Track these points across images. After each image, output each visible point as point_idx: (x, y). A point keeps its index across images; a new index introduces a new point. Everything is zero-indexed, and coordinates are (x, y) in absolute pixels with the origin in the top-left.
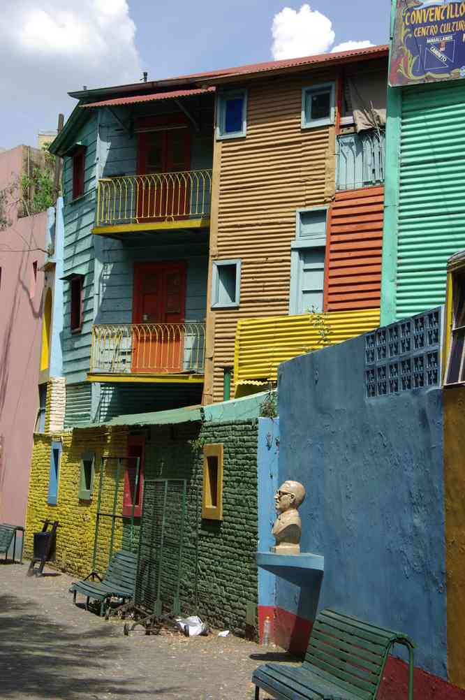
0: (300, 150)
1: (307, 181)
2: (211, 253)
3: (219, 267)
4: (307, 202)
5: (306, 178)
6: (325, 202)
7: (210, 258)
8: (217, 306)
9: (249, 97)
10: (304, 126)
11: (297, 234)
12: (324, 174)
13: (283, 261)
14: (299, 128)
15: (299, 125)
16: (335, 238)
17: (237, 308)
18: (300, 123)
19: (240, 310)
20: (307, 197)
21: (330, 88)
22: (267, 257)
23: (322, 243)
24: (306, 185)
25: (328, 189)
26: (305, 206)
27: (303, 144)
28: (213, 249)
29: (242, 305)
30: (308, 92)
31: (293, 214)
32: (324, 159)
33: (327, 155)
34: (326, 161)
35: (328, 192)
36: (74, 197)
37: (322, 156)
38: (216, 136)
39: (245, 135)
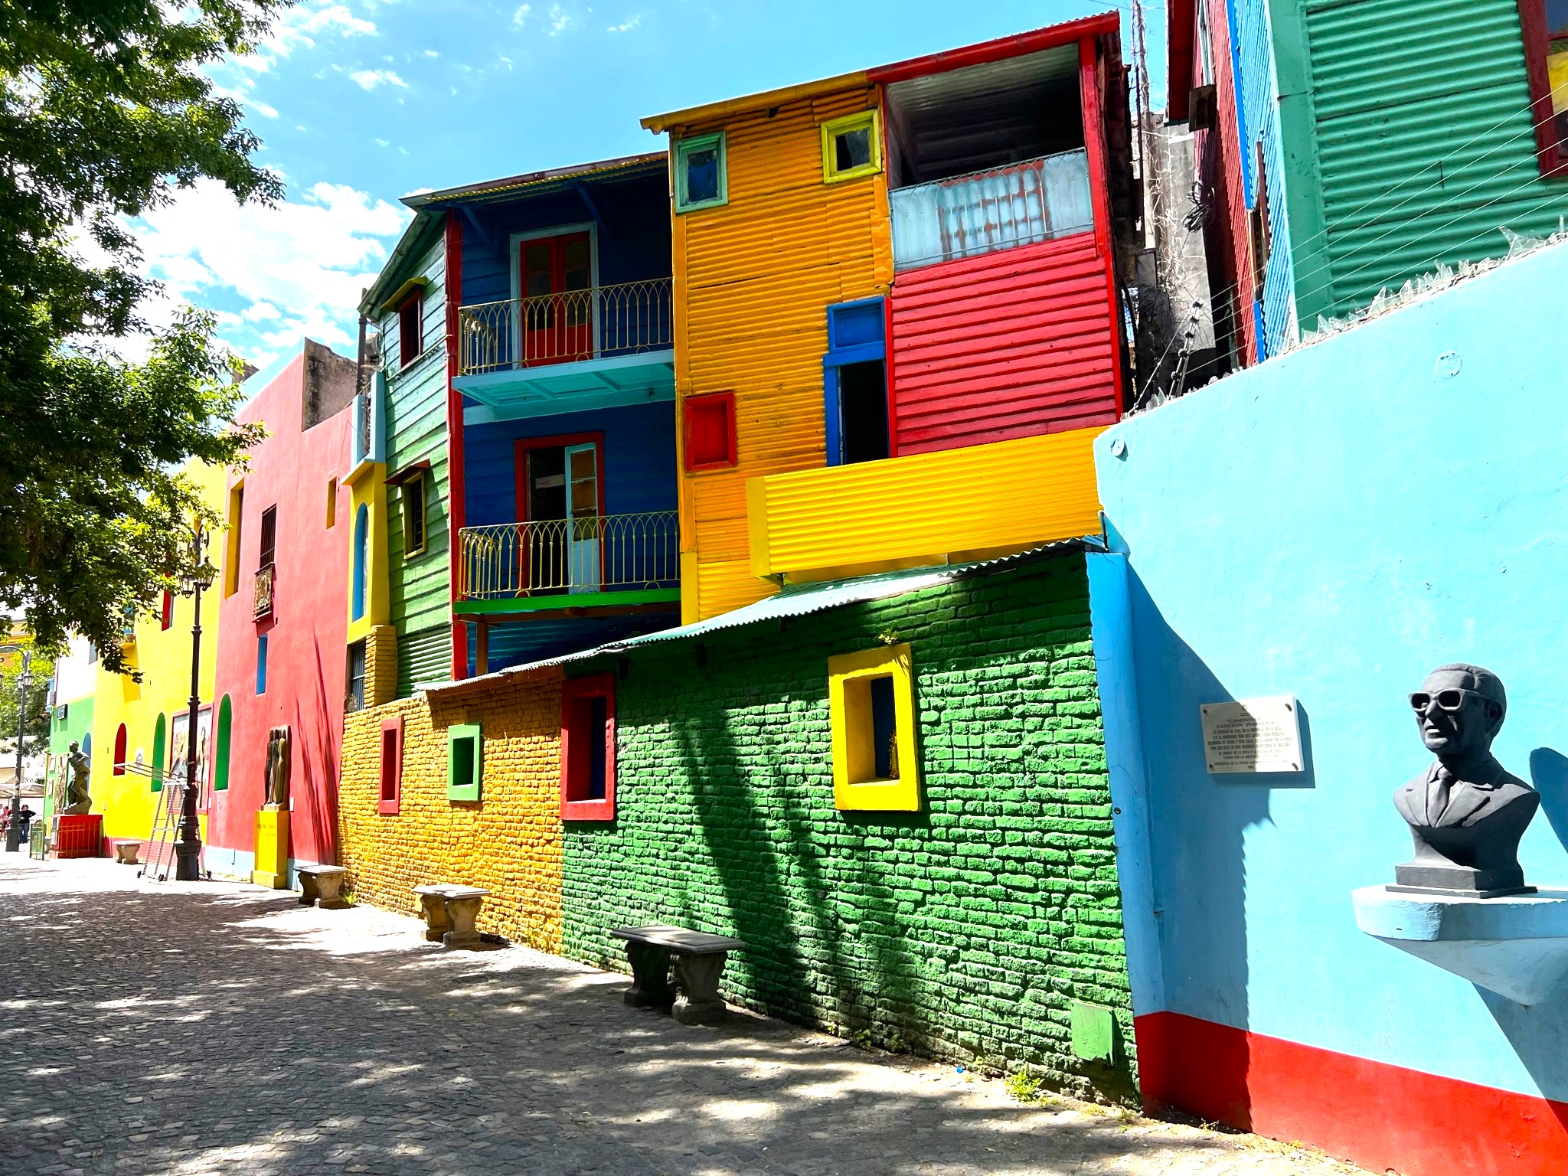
0: (824, 216)
1: (843, 261)
2: (679, 386)
4: (845, 293)
6: (877, 290)
7: (679, 394)
9: (728, 147)
10: (828, 180)
11: (832, 344)
12: (872, 248)
13: (810, 389)
14: (822, 183)
15: (820, 179)
16: (900, 344)
18: (822, 175)
20: (844, 286)
21: (871, 121)
22: (781, 385)
24: (841, 268)
25: (884, 271)
26: (841, 300)
27: (828, 205)
29: (741, 465)
30: (829, 132)
31: (822, 315)
32: (870, 225)
33: (873, 218)
34: (874, 229)
35: (886, 274)
36: (403, 364)
37: (866, 221)
38: (675, 205)
39: (725, 201)
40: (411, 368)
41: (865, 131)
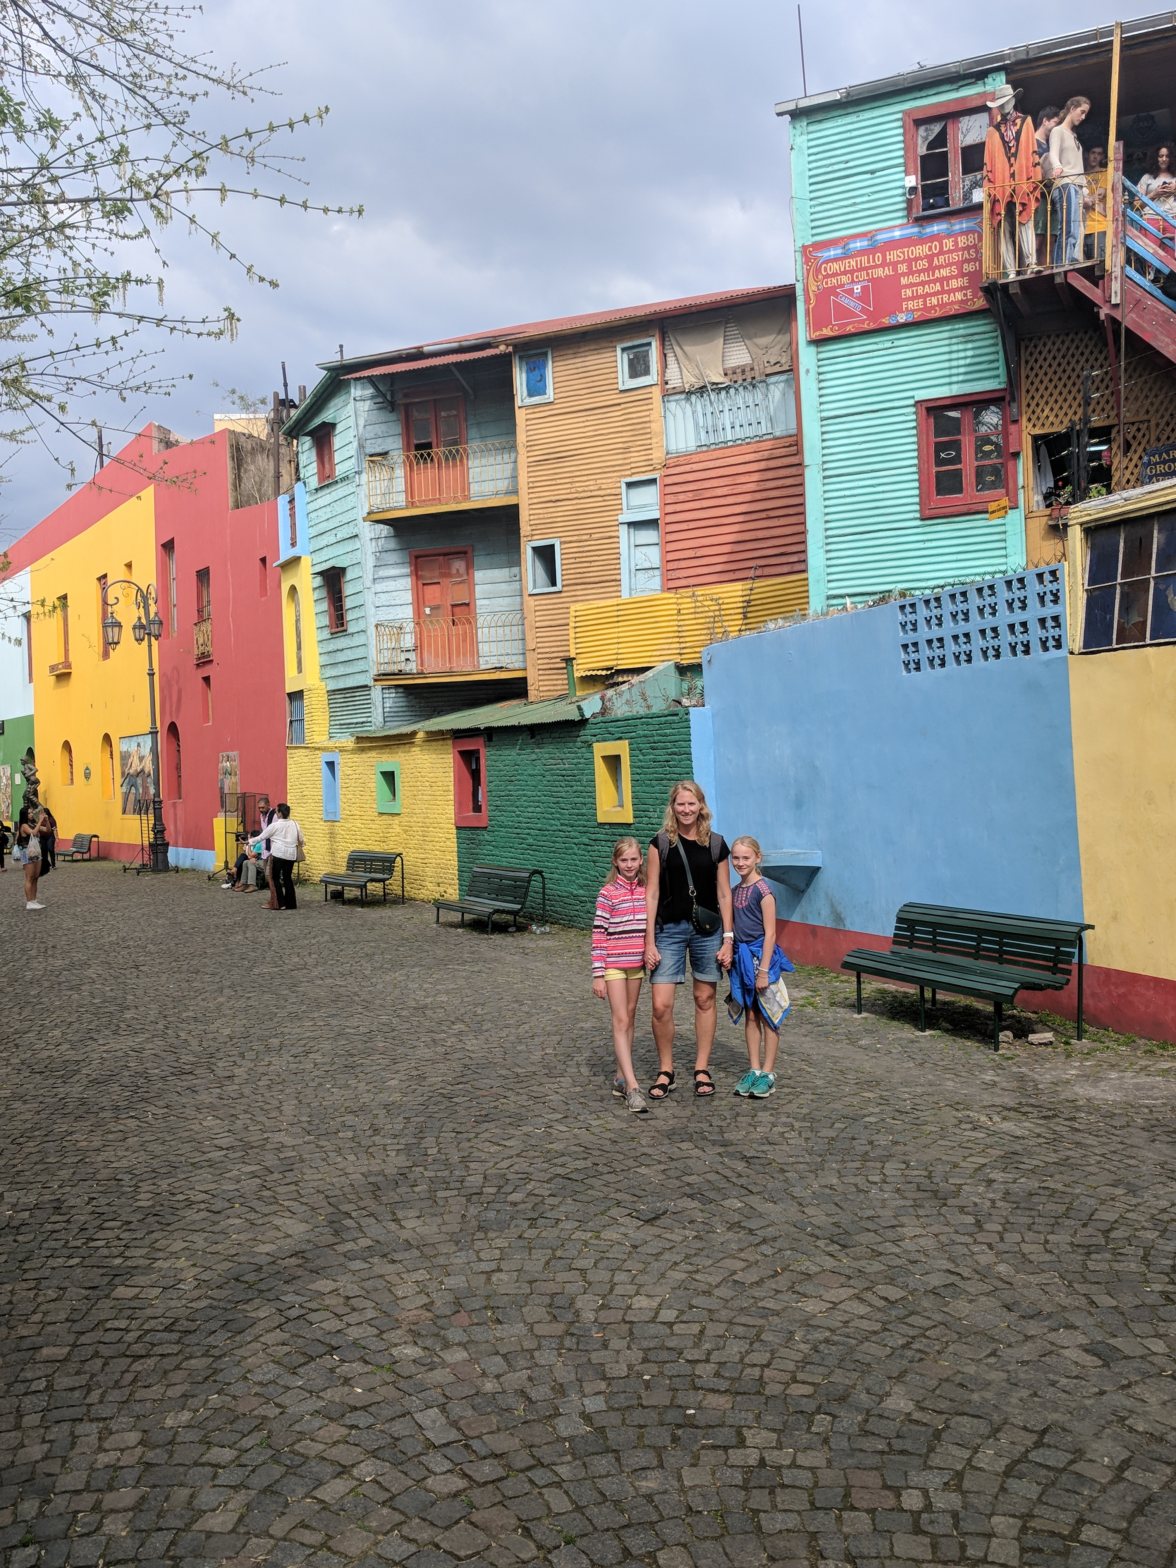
0: (617, 413)
1: (631, 447)
2: (522, 533)
3: (535, 549)
4: (633, 471)
5: (630, 444)
6: (654, 469)
7: (523, 540)
8: (535, 591)
9: (553, 358)
10: (622, 388)
11: (624, 507)
12: (648, 438)
13: (610, 537)
14: (617, 389)
15: (615, 386)
16: (670, 509)
17: (560, 592)
18: (618, 383)
19: (563, 595)
20: (633, 465)
21: (649, 344)
22: (591, 534)
23: (655, 515)
24: (629, 452)
25: (658, 456)
26: (630, 475)
27: (623, 406)
28: (525, 529)
29: (565, 589)
30: (623, 350)
31: (618, 485)
32: (650, 422)
33: (650, 418)
34: (653, 425)
35: (659, 458)
36: (320, 481)
37: (647, 419)
38: (518, 402)
39: (551, 400)
40: (327, 486)
41: (647, 351)
